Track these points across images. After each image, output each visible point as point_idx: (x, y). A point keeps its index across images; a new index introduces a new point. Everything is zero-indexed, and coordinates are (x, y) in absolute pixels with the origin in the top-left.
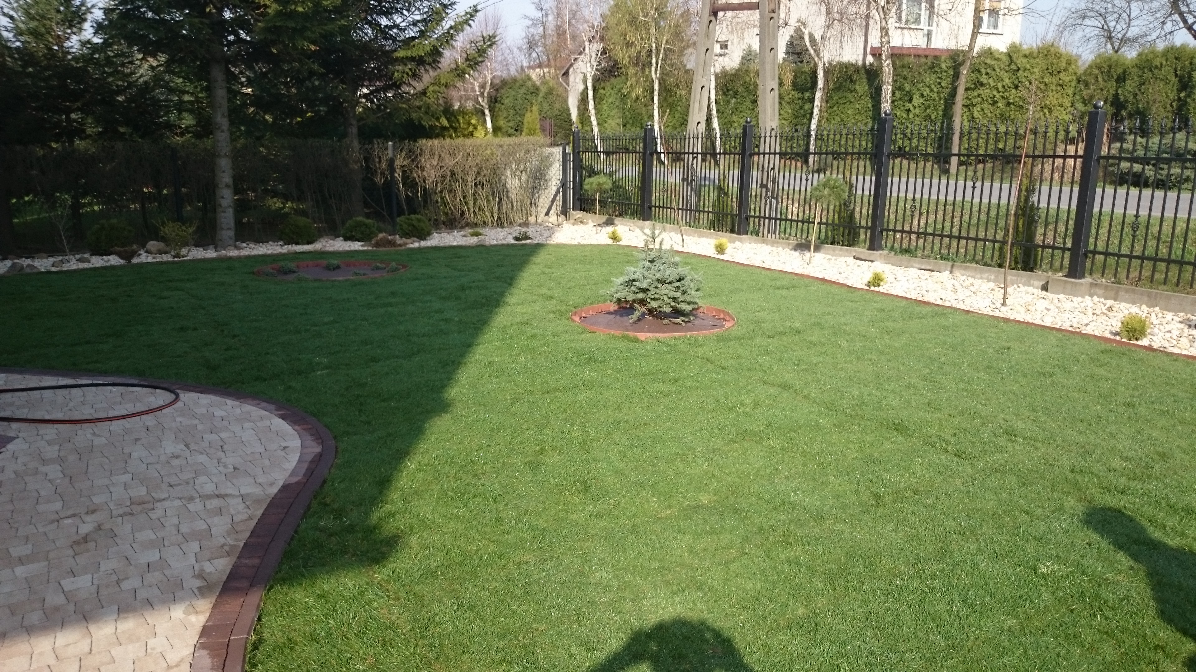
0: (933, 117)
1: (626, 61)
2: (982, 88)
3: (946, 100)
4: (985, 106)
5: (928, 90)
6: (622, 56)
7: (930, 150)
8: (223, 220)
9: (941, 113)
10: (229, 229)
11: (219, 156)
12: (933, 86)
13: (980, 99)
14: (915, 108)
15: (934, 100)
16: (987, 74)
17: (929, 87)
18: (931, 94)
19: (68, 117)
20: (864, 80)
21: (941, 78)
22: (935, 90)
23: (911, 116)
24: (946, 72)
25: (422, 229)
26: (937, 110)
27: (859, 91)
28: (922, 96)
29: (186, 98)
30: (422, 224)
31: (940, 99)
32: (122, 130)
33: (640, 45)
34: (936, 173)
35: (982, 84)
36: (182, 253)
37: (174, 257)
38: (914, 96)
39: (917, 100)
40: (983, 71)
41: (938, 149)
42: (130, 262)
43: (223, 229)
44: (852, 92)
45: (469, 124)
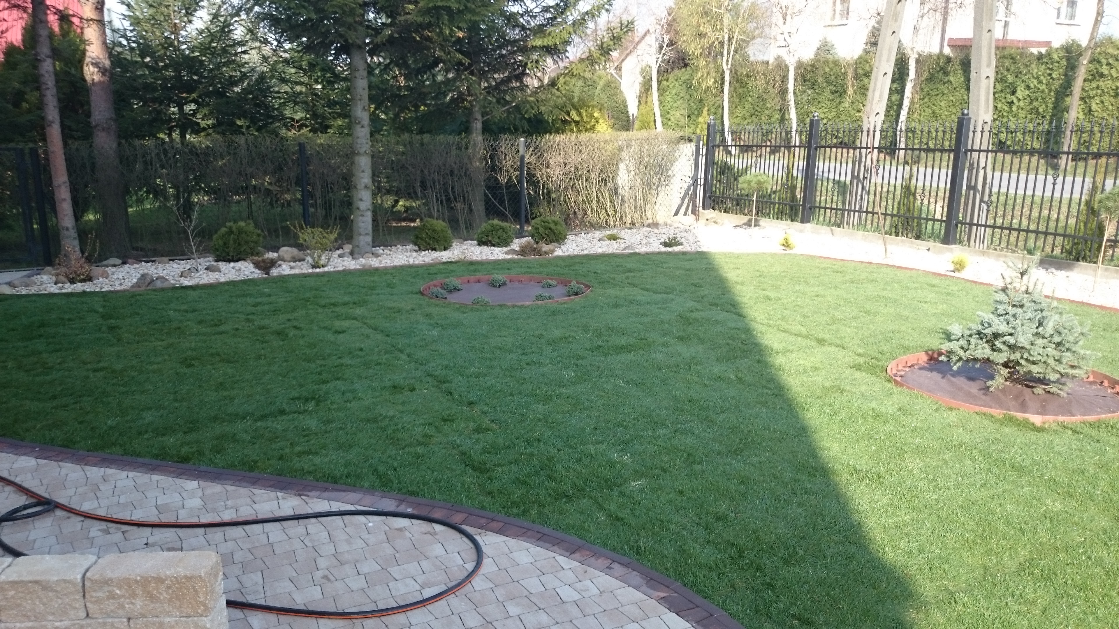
0: (1041, 110)
1: (698, 52)
2: (1103, 79)
3: (1057, 92)
4: (1106, 98)
5: (1035, 82)
6: (694, 47)
7: (1036, 145)
8: (361, 224)
9: (1050, 106)
10: (367, 234)
11: (358, 154)
12: (1042, 78)
13: (1099, 91)
14: (1019, 100)
15: (1043, 92)
16: (1108, 64)
17: (1037, 78)
18: (1039, 86)
19: (181, 109)
20: (959, 72)
21: (1052, 69)
22: (1044, 82)
23: (1014, 108)
24: (1058, 62)
25: (560, 233)
26: (1046, 103)
27: (953, 83)
28: (1028, 87)
29: (298, 88)
30: (559, 227)
31: (1050, 91)
32: (239, 123)
33: (712, 36)
34: (1042, 168)
35: (1102, 75)
36: (322, 262)
37: (314, 267)
38: (1019, 88)
39: (1021, 92)
40: (1104, 61)
41: (1045, 143)
42: (268, 273)
43: (360, 234)
44: (944, 83)
45: (592, 116)
